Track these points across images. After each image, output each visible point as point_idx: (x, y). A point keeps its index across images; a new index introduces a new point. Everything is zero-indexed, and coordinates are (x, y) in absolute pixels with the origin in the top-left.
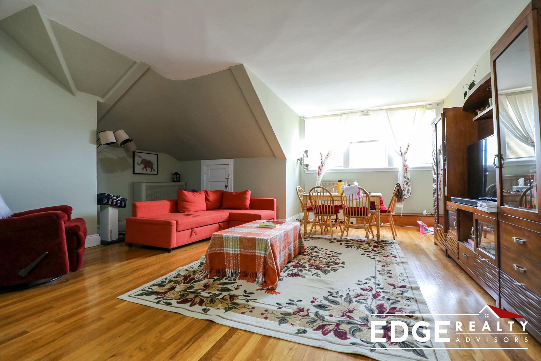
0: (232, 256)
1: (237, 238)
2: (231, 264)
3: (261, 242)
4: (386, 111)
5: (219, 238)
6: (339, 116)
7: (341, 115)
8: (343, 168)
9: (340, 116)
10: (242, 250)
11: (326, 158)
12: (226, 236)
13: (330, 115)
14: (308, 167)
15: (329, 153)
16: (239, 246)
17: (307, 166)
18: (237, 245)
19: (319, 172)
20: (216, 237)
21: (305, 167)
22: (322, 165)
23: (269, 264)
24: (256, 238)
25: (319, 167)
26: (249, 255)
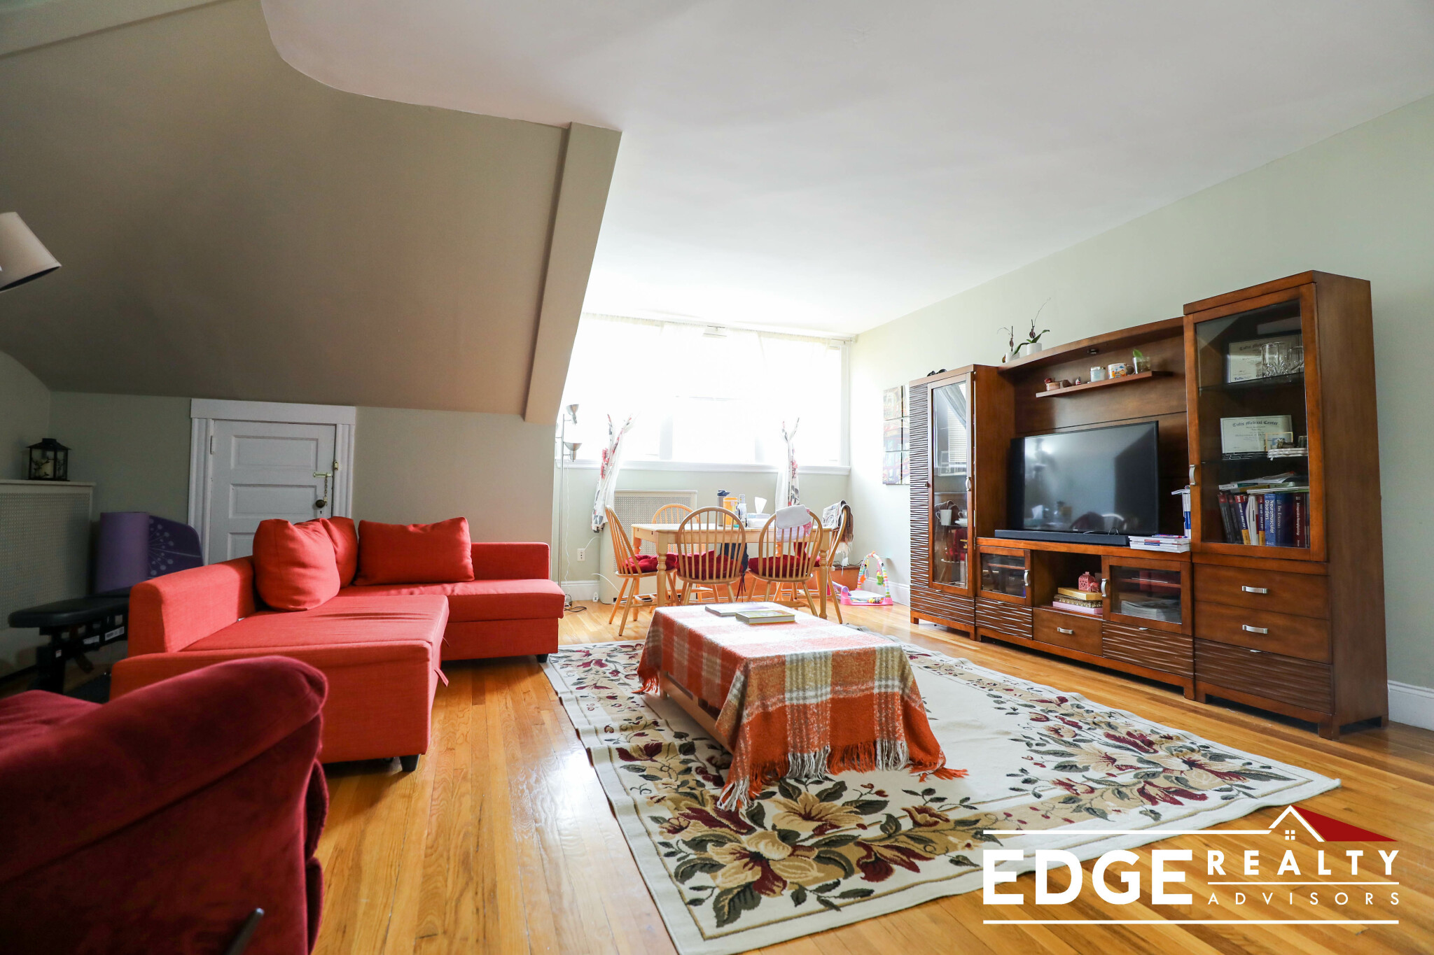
0: (816, 711)
1: (826, 657)
2: (812, 736)
3: (890, 655)
4: (760, 336)
5: (773, 666)
6: (656, 325)
7: (661, 324)
8: (657, 459)
9: (658, 326)
10: (838, 688)
11: (623, 431)
12: (794, 658)
13: (635, 318)
14: (578, 452)
15: (630, 419)
16: (829, 680)
17: (574, 447)
18: (826, 676)
19: (605, 466)
20: (762, 667)
21: (567, 451)
22: (613, 449)
23: (917, 707)
24: (876, 649)
25: (605, 454)
26: (859, 697)
